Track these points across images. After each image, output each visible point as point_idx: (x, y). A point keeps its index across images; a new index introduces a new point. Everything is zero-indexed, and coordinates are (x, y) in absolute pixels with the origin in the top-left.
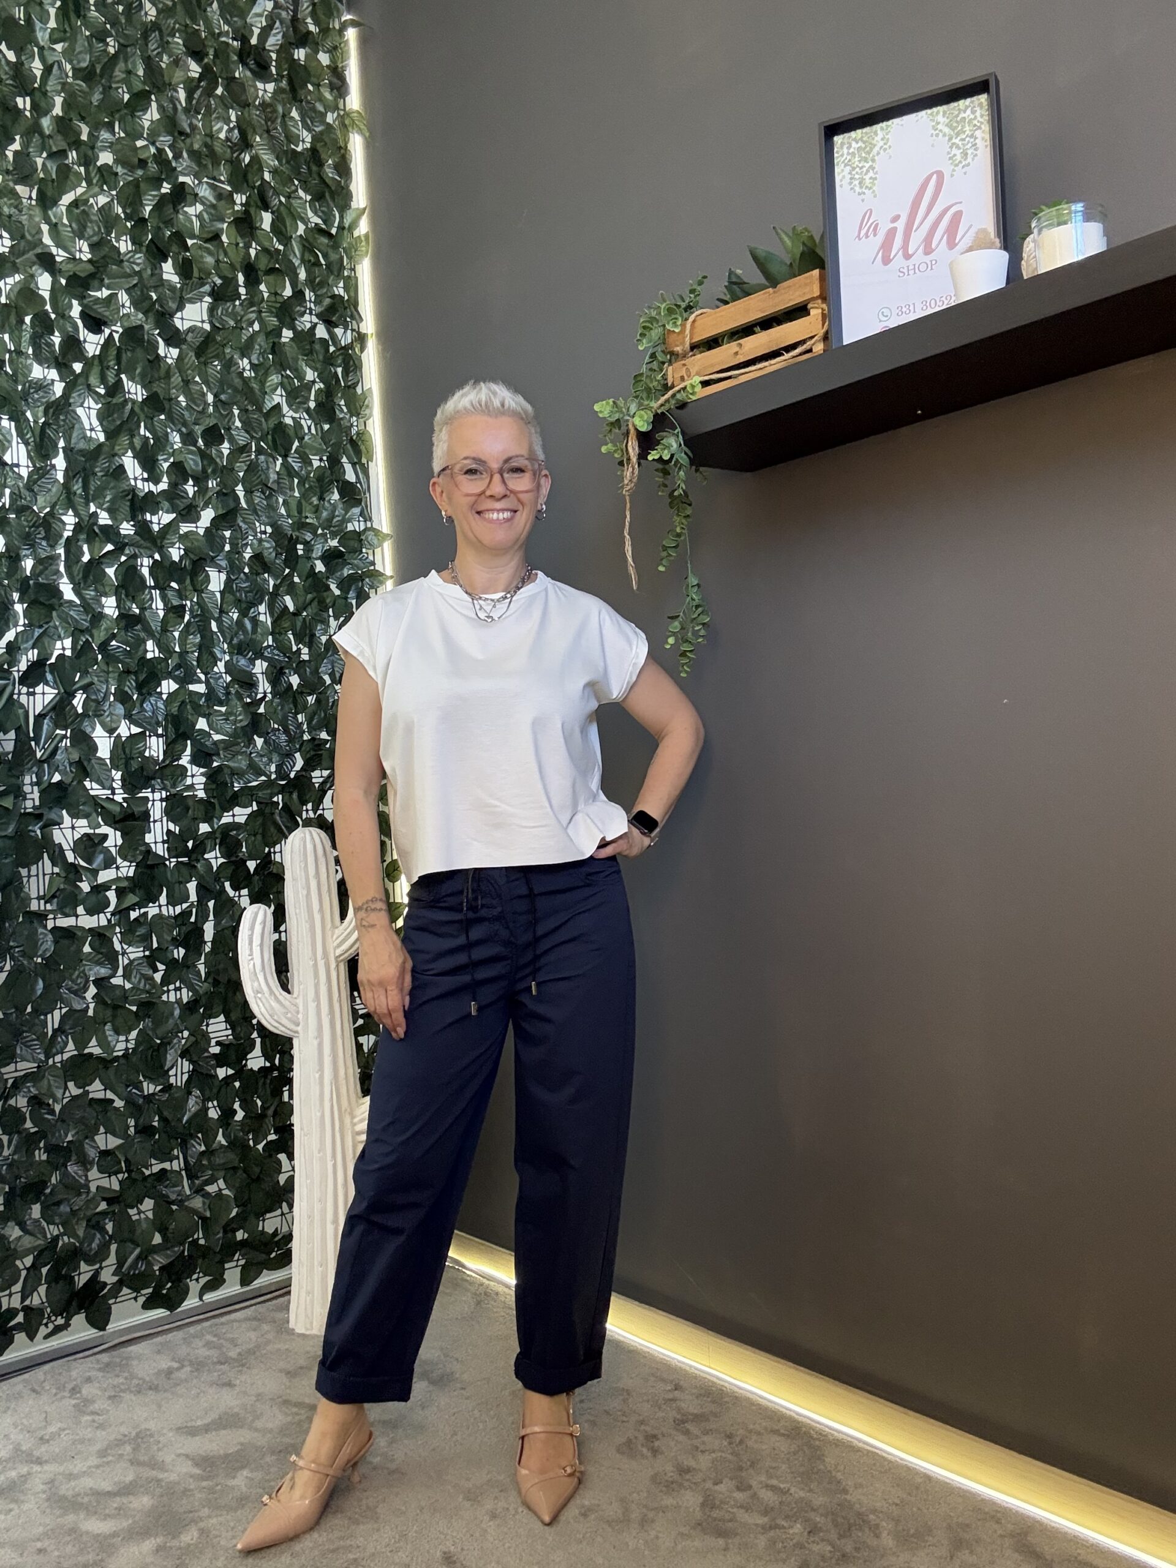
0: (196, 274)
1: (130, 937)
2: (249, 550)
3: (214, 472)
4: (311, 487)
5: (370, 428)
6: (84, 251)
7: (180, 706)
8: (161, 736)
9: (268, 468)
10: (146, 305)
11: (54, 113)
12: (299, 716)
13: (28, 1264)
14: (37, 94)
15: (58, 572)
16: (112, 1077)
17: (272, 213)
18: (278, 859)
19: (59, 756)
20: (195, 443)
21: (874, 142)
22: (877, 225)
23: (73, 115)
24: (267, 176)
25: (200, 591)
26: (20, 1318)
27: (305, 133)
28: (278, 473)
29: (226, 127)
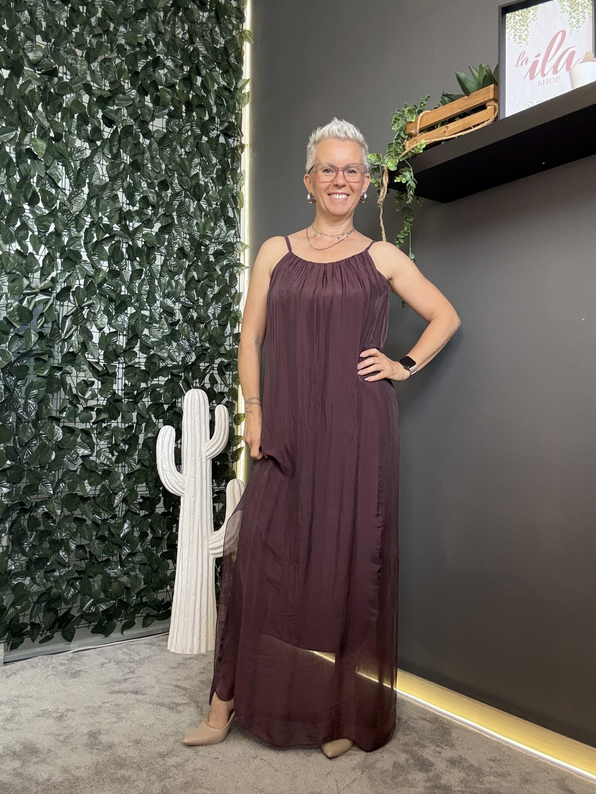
0: (161, 104)
1: (101, 435)
2: (177, 246)
3: (162, 204)
4: (211, 217)
5: (243, 191)
6: (107, 86)
7: (135, 321)
8: (126, 335)
9: (190, 205)
10: (136, 116)
11: (98, 16)
12: (196, 333)
13: (35, 601)
14: (90, 5)
15: (81, 245)
16: (86, 509)
17: (202, 77)
18: (179, 405)
19: (73, 338)
20: (154, 189)
21: (528, 16)
22: (528, 59)
23: (107, 18)
24: (201, 58)
25: (150, 264)
26: (29, 628)
27: (222, 39)
28: (195, 208)
29: (182, 32)
